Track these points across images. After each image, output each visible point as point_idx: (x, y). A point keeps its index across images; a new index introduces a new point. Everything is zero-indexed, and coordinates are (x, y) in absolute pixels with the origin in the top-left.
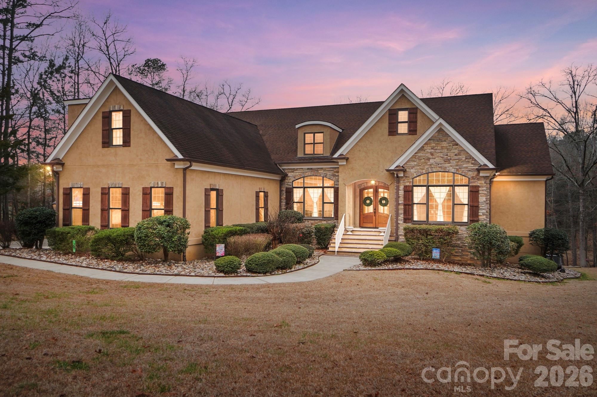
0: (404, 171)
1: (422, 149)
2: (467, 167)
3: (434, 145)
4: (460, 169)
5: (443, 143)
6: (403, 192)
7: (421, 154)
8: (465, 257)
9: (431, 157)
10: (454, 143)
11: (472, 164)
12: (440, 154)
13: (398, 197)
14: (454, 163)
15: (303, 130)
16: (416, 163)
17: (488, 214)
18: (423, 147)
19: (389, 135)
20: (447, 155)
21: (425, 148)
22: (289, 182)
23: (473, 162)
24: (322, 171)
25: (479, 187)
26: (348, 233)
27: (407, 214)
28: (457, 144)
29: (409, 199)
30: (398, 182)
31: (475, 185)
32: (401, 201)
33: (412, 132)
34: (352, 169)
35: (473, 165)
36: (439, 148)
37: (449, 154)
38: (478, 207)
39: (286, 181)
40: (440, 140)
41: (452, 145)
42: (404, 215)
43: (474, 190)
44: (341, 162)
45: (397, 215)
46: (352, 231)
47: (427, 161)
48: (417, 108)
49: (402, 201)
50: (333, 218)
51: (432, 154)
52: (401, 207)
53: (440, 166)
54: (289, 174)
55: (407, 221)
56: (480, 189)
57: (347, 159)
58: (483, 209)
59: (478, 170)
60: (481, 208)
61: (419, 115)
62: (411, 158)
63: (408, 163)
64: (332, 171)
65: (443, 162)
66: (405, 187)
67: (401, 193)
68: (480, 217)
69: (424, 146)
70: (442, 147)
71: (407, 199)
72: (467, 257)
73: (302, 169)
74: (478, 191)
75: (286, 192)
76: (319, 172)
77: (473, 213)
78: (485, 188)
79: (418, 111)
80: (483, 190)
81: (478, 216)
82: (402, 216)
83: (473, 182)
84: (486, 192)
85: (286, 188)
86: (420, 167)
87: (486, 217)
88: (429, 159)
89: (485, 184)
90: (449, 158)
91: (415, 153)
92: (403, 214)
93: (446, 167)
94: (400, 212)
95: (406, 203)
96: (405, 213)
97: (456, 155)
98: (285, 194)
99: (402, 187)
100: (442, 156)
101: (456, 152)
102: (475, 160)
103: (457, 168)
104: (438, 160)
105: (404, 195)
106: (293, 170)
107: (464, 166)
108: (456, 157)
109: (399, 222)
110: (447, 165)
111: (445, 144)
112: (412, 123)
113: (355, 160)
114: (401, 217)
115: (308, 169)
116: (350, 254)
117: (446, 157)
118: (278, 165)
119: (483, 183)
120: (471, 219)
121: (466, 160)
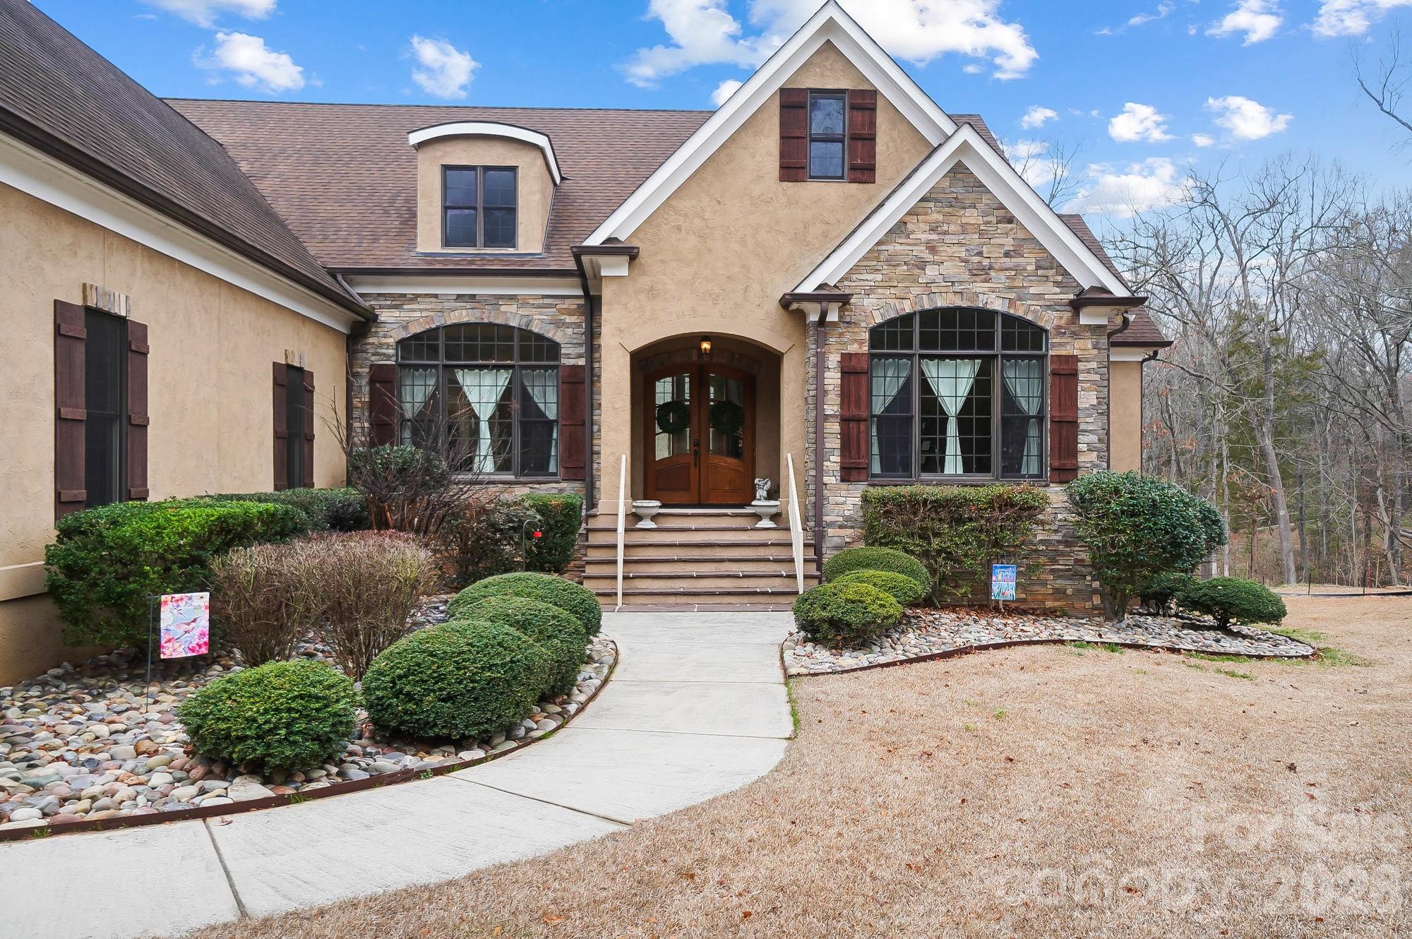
0: (844, 300)
1: (900, 229)
2: (1040, 296)
3: (940, 218)
4: (1020, 299)
5: (968, 212)
6: (839, 375)
7: (898, 247)
8: (1036, 588)
9: (929, 257)
10: (1001, 213)
11: (1057, 284)
12: (955, 248)
13: (821, 394)
14: (999, 279)
15: (439, 154)
16: (879, 277)
17: (1104, 446)
18: (903, 223)
19: (783, 178)
20: (980, 254)
21: (909, 226)
22: (381, 345)
23: (1059, 278)
24: (513, 308)
25: (1074, 359)
26: (641, 525)
27: (854, 452)
28: (1010, 220)
29: (858, 398)
30: (821, 341)
31: (1063, 353)
32: (832, 406)
33: (858, 174)
34: (652, 293)
35: (1058, 290)
36: (953, 228)
37: (984, 249)
38: (1074, 424)
39: (371, 340)
40: (956, 204)
41: (994, 220)
42: (842, 456)
43: (1064, 368)
44: (609, 266)
45: (819, 456)
46: (654, 518)
47: (917, 271)
48: (874, 93)
49: (836, 408)
50: (555, 474)
51: (932, 249)
52: (834, 427)
53: (958, 288)
54: (384, 316)
55: (854, 474)
56: (1081, 366)
57: (632, 254)
58: (1090, 431)
59: (1077, 305)
60: (1082, 427)
61: (882, 119)
62: (864, 258)
63: (854, 277)
64: (550, 306)
65: (966, 276)
66: (846, 358)
67: (833, 378)
68: (1081, 458)
69: (907, 219)
70: (962, 225)
71: (853, 399)
72: (1042, 590)
73: (436, 296)
74: (1074, 374)
75: (372, 382)
76: (503, 308)
77: (1060, 443)
78: (1094, 365)
79: (880, 104)
80: (1088, 371)
81: (1073, 452)
82: (836, 458)
83: (1060, 344)
84: (1097, 377)
85: (372, 366)
86: (893, 291)
87: (1099, 457)
88: (922, 265)
89: (1096, 352)
90: (986, 262)
91: (878, 244)
92: (837, 453)
93: (977, 294)
94: (827, 445)
95: (848, 414)
96: (845, 448)
97: (1007, 254)
98: (366, 389)
99: (833, 360)
100: (963, 255)
101: (1009, 243)
102: (1066, 273)
103: (1012, 296)
104: (950, 268)
105: (842, 386)
106: (399, 301)
107: (1032, 290)
108: (1008, 262)
109: (826, 479)
110: (980, 287)
111: (972, 217)
112: (860, 144)
113: (663, 261)
114: (833, 462)
115: (459, 297)
116: (672, 600)
117: (976, 259)
118: (340, 277)
119: (1090, 346)
120: (1056, 464)
121: (1040, 272)
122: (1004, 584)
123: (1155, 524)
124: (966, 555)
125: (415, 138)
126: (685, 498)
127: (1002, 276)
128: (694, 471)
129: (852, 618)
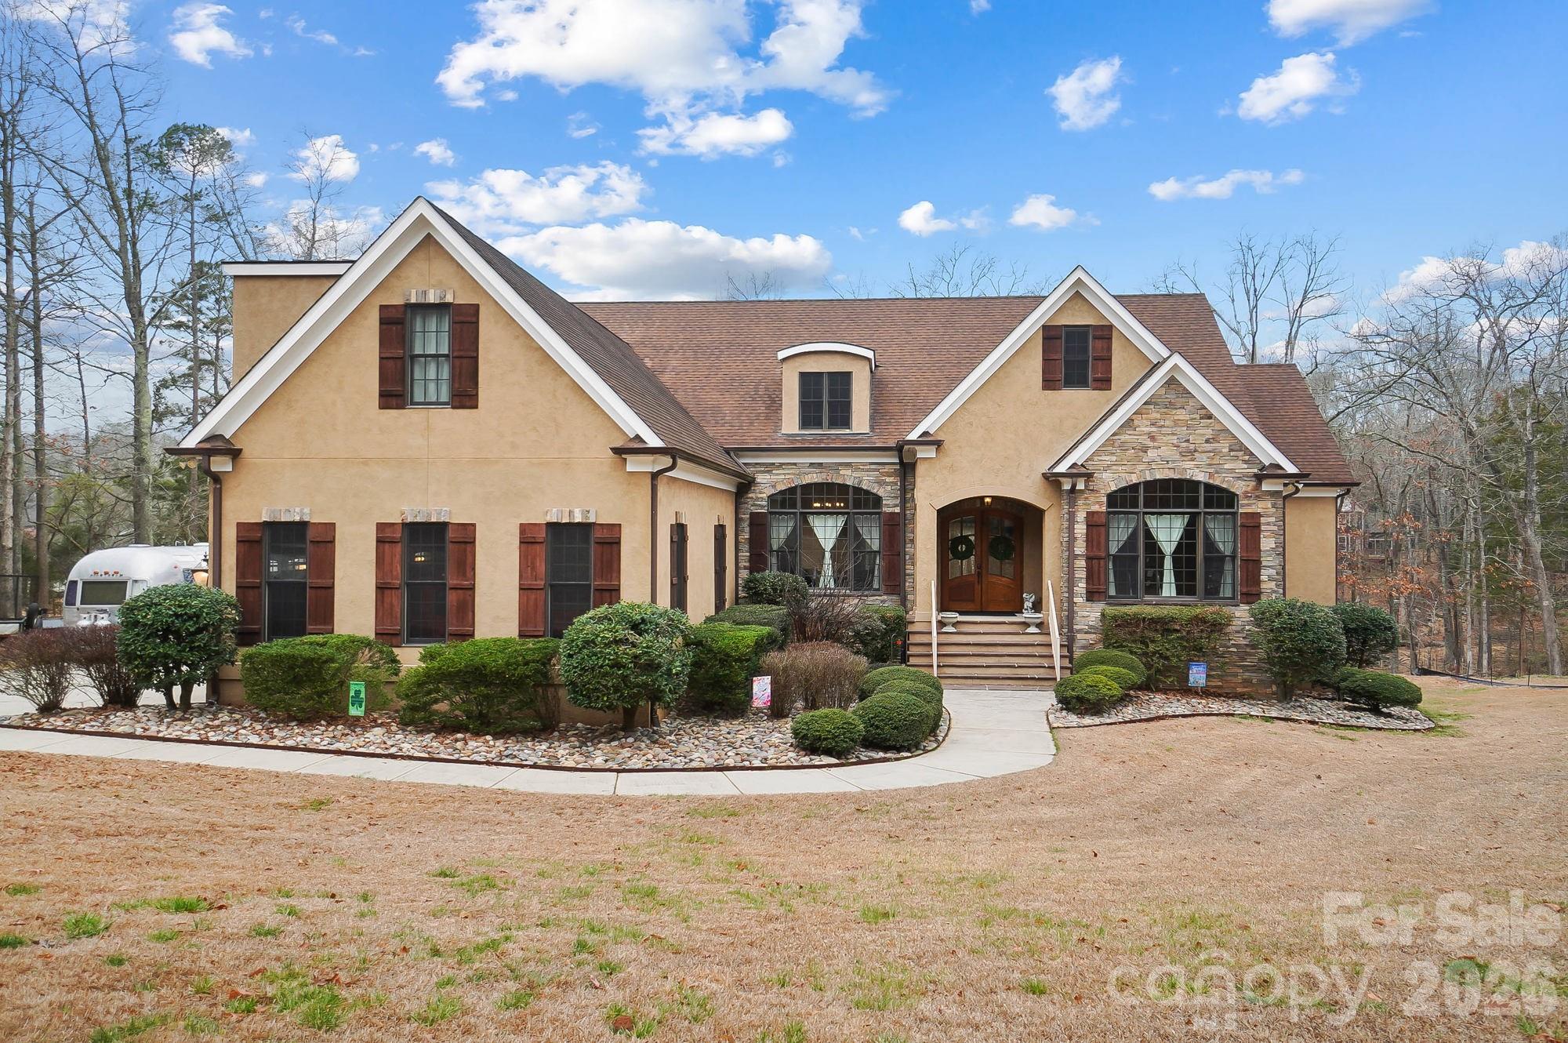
0: (1089, 476)
1: (1129, 424)
2: (1232, 470)
3: (1159, 416)
4: (1217, 473)
5: (1179, 411)
6: (1085, 527)
7: (1127, 437)
8: (1230, 678)
9: (1151, 444)
10: (1203, 412)
11: (1245, 462)
12: (1170, 437)
13: (1072, 539)
14: (1202, 459)
15: (797, 364)
16: (1114, 458)
17: (1280, 577)
18: (1130, 420)
19: (1045, 388)
20: (1188, 441)
21: (1136, 422)
22: (757, 499)
23: (1247, 458)
24: (849, 472)
25: (1259, 515)
26: (944, 630)
27: (1096, 580)
28: (1210, 417)
29: (1099, 543)
30: (1072, 503)
31: (1250, 511)
32: (1080, 548)
33: (1099, 384)
34: (952, 469)
35: (1246, 466)
36: (1167, 423)
37: (1191, 438)
38: (1258, 562)
39: (750, 495)
40: (1171, 405)
41: (1198, 417)
42: (1087, 583)
43: (1250, 522)
44: (923, 453)
45: (1071, 583)
46: (954, 625)
47: (1141, 454)
48: (1111, 327)
49: (1083, 550)
50: (878, 590)
51: (1153, 438)
52: (1081, 563)
53: (1170, 465)
54: (760, 478)
55: (1096, 596)
56: (1263, 520)
57: (938, 444)
58: (1269, 567)
59: (1259, 478)
60: (1264, 564)
61: (1116, 345)
62: (1103, 445)
63: (1096, 458)
64: (875, 470)
65: (1178, 457)
66: (1090, 515)
67: (1080, 529)
68: (1263, 586)
69: (1134, 417)
70: (1175, 421)
71: (1095, 543)
72: (1234, 680)
73: (795, 464)
74: (1258, 526)
75: (751, 525)
76: (841, 472)
77: (1247, 576)
78: (1273, 519)
79: (1115, 334)
80: (1268, 524)
81: (1258, 582)
82: (1083, 585)
83: (1248, 505)
84: (1276, 528)
85: (752, 514)
86: (1124, 467)
87: (1277, 585)
88: (1145, 450)
89: (1274, 510)
90: (1192, 447)
91: (1113, 435)
92: (1084, 581)
93: (1185, 469)
94: (1077, 576)
95: (1092, 554)
96: (1090, 577)
97: (1207, 441)
98: (747, 529)
99: (1081, 516)
100: (1175, 442)
101: (1209, 433)
102: (1252, 454)
103: (1212, 470)
104: (1167, 452)
105: (1087, 534)
106: (769, 468)
107: (1226, 466)
108: (1208, 447)
109: (1075, 600)
110: (1188, 464)
111: (1182, 415)
112: (1100, 363)
113: (960, 447)
114: (1081, 587)
115: (812, 465)
116: (969, 682)
117: (1184, 445)
118: (732, 454)
119: (1270, 506)
120: (1245, 590)
121: (1232, 454)
122: (1197, 676)
123: (1306, 637)
124: (1173, 656)
125: (782, 355)
126: (970, 607)
127: (1204, 456)
128: (978, 587)
129: (1091, 697)
